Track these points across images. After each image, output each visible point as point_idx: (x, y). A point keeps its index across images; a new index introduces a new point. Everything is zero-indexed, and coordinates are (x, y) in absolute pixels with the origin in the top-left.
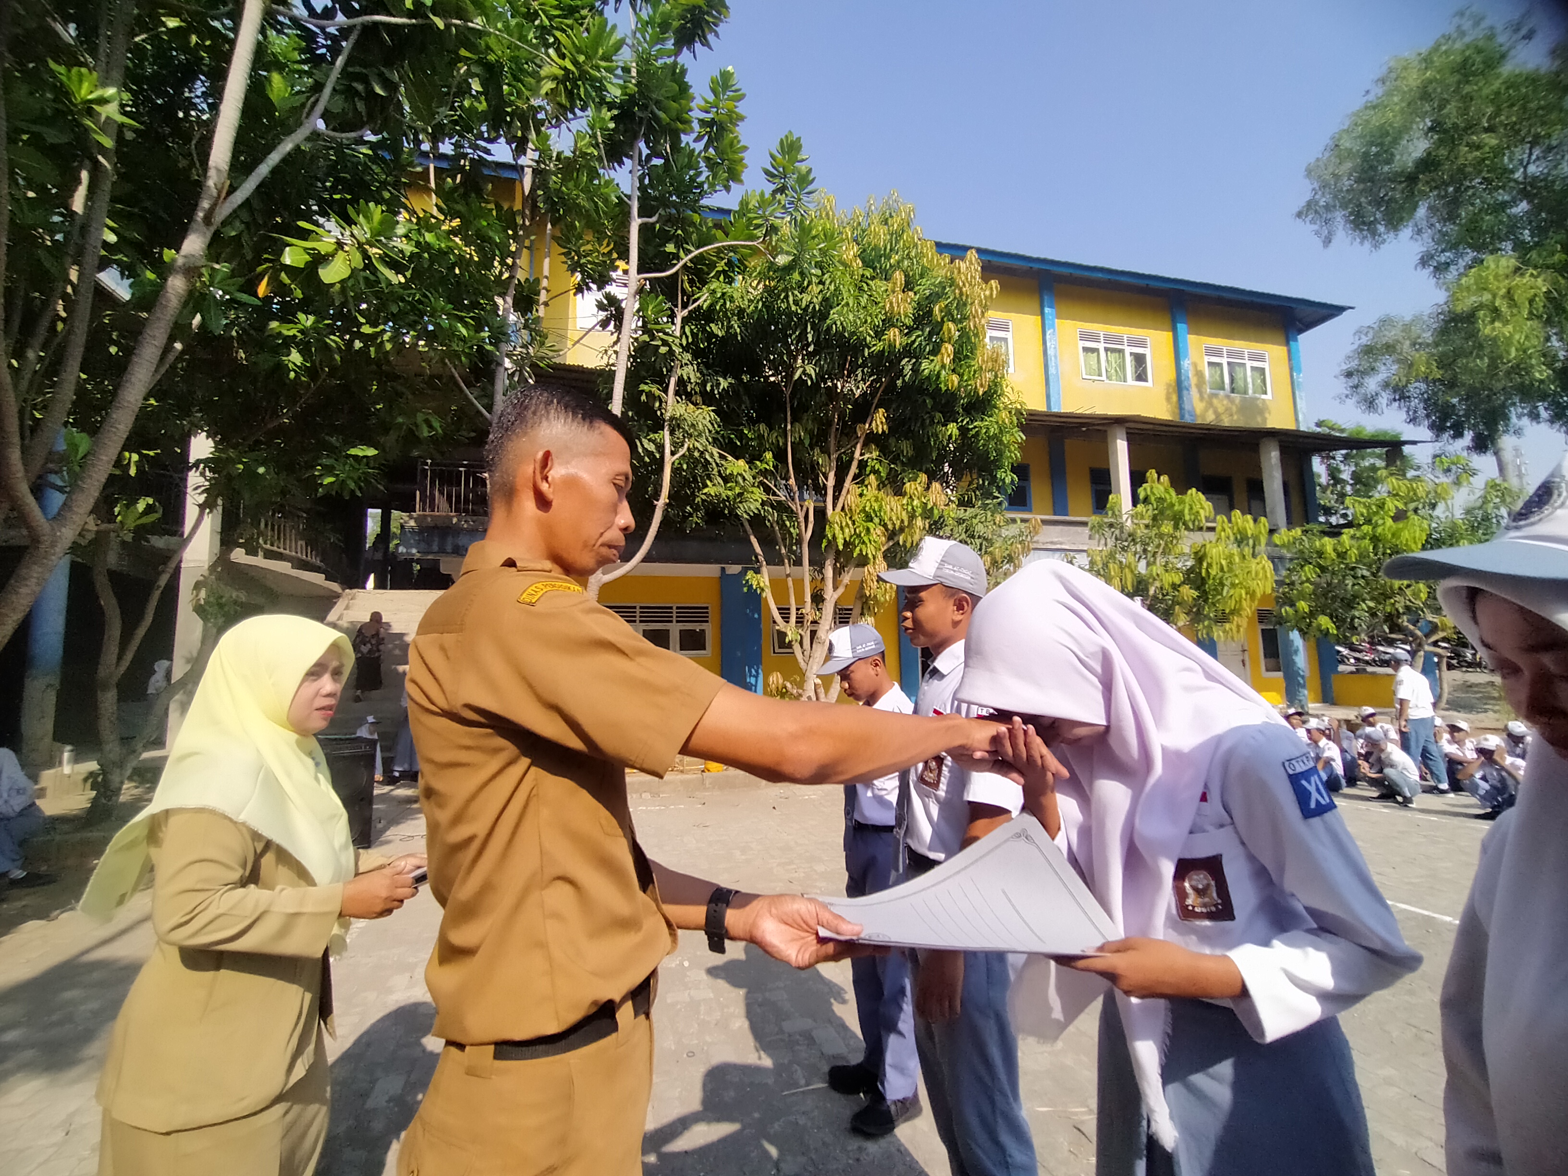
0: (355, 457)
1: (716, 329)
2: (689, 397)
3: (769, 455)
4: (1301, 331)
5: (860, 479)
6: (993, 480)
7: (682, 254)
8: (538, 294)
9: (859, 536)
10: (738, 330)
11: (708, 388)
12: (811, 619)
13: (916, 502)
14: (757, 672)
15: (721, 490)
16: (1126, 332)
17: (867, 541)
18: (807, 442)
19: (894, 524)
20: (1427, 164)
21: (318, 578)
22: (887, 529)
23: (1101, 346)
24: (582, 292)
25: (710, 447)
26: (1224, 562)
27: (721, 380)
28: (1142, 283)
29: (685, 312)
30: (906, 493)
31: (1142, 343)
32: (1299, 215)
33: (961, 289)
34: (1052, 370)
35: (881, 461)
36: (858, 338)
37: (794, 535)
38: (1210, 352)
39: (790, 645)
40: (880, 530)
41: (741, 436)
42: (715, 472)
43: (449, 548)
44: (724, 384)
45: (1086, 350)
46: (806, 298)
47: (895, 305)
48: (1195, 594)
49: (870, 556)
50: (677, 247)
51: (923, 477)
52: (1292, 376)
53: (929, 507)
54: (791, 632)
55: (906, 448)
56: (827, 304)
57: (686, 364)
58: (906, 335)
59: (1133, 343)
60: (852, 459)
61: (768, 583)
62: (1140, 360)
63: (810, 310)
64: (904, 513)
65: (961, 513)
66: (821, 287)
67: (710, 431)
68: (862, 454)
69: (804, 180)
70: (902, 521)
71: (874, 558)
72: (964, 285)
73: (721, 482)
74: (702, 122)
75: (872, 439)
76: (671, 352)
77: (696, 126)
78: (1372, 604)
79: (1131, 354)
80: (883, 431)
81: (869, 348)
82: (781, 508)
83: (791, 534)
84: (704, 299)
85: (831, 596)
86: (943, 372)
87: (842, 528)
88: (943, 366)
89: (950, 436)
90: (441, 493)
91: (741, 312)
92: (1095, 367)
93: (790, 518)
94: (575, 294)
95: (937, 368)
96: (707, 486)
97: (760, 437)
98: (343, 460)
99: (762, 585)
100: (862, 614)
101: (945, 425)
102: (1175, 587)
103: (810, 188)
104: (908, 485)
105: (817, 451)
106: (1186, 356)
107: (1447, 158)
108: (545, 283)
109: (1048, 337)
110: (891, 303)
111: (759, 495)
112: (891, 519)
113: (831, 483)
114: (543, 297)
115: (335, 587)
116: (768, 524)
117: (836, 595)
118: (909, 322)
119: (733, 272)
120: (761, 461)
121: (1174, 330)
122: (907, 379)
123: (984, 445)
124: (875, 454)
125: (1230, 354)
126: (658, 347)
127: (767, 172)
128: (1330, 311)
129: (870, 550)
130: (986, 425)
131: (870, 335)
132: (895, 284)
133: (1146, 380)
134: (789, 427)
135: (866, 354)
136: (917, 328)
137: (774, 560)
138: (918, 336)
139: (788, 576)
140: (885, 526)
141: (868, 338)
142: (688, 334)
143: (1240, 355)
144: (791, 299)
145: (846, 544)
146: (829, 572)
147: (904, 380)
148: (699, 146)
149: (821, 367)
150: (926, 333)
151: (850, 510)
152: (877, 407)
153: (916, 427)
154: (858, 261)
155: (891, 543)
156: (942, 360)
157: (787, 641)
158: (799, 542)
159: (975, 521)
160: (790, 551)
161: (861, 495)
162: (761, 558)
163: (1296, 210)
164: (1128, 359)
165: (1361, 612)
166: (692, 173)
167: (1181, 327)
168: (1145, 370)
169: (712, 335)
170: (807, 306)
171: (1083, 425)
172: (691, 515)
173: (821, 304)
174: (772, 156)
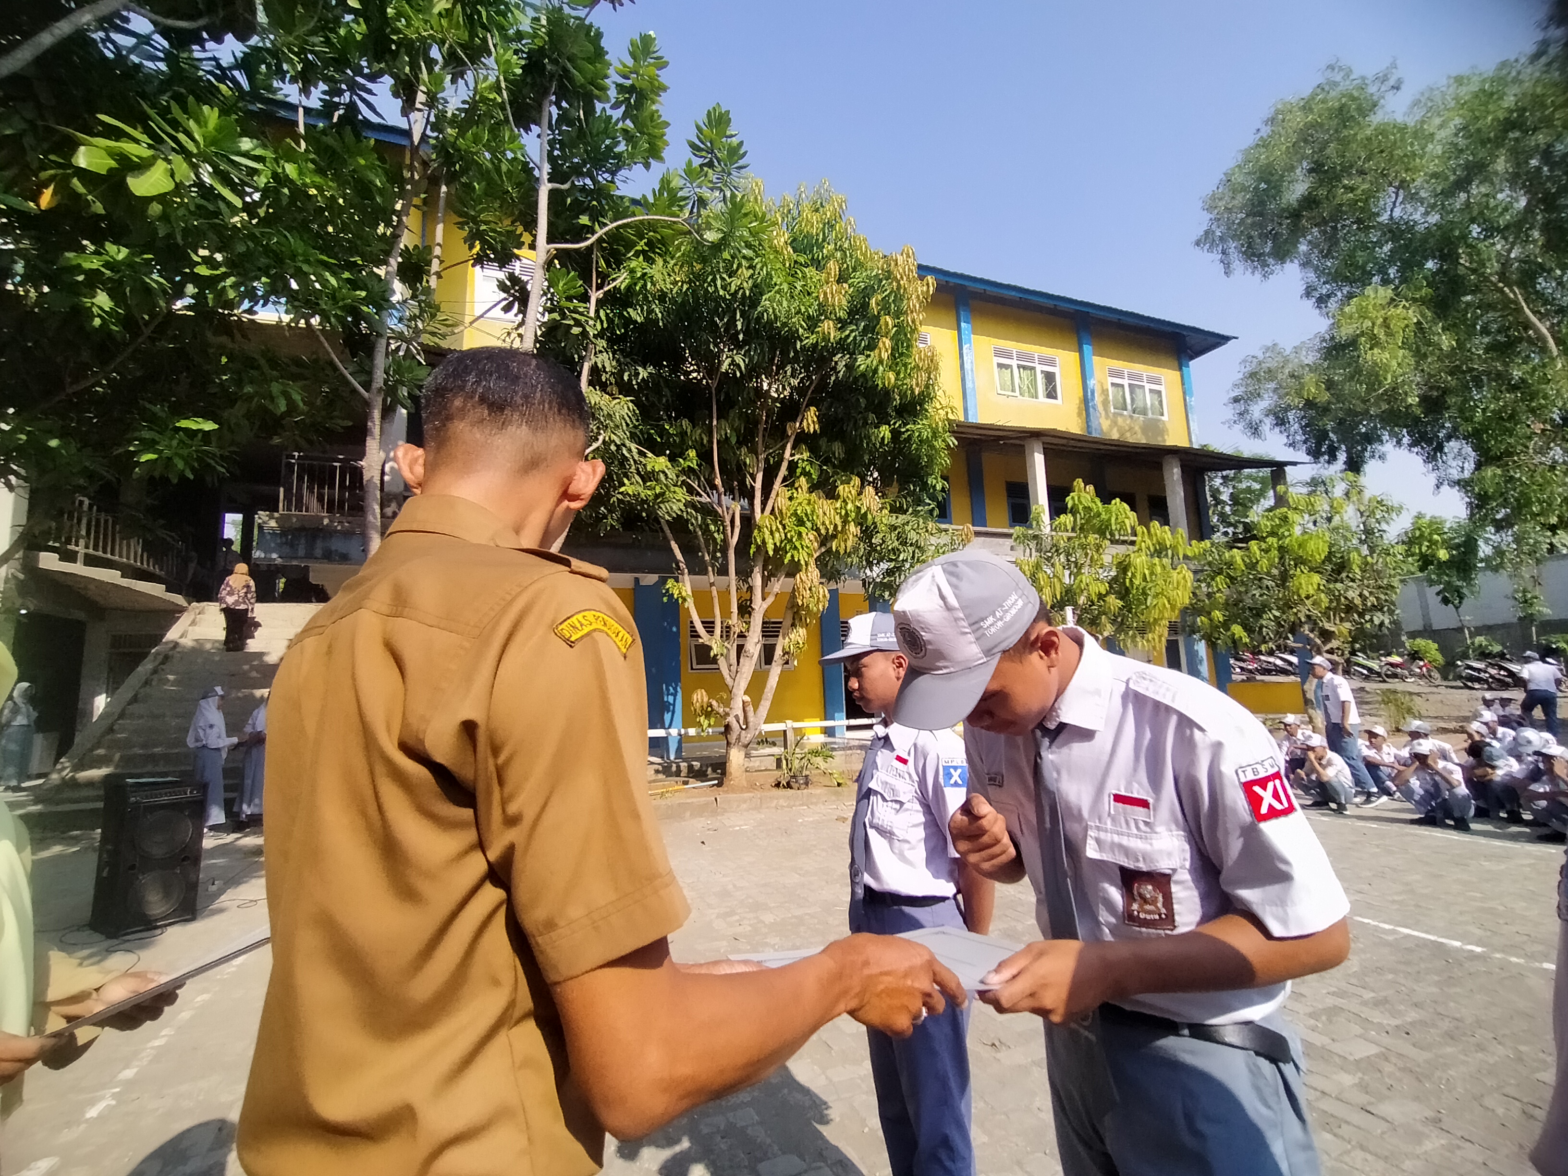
0: (186, 430)
1: (636, 315)
2: (604, 387)
3: (692, 453)
4: (1192, 358)
5: (790, 482)
6: (925, 486)
7: (597, 227)
8: (429, 263)
9: (790, 541)
10: (660, 315)
11: (626, 378)
12: (738, 631)
13: (850, 506)
14: (675, 689)
15: (640, 489)
16: (1037, 350)
17: (799, 547)
18: (734, 440)
19: (827, 529)
20: (1309, 202)
21: (156, 590)
22: (820, 535)
23: (1014, 363)
24: (482, 264)
25: (627, 442)
26: (1147, 572)
27: (640, 369)
28: (1050, 303)
29: (600, 294)
30: (839, 496)
31: (1051, 362)
32: (1198, 243)
33: (898, 282)
34: (969, 385)
35: (811, 463)
36: (790, 329)
37: (719, 541)
38: (1114, 373)
39: (714, 660)
40: (812, 535)
41: (662, 432)
42: (633, 469)
43: (318, 552)
44: (643, 373)
45: (1000, 366)
46: (735, 283)
47: (829, 296)
48: (1120, 603)
49: (803, 562)
50: (593, 219)
51: (856, 481)
52: (1185, 400)
53: (863, 511)
54: (716, 645)
55: (838, 449)
56: (758, 290)
57: (601, 352)
58: (840, 329)
59: (1043, 361)
60: (781, 460)
61: (690, 593)
62: (1050, 378)
63: (739, 296)
64: (837, 517)
65: (893, 520)
66: (751, 271)
67: (627, 425)
68: (792, 455)
69: (735, 153)
70: (836, 526)
71: (807, 564)
72: (902, 278)
73: (640, 481)
74: (621, 88)
75: (803, 438)
76: (584, 333)
77: (612, 93)
78: (1277, 614)
79: (1042, 372)
80: (815, 431)
81: (801, 341)
82: (707, 511)
83: (715, 539)
84: (621, 280)
85: (760, 606)
86: (881, 368)
87: (772, 533)
88: (881, 362)
89: (883, 438)
90: (311, 490)
91: (662, 297)
92: (1009, 383)
93: (715, 523)
94: (473, 266)
95: (875, 363)
96: (624, 485)
97: (683, 434)
98: (169, 433)
99: (684, 594)
100: (793, 625)
101: (877, 427)
102: (1101, 597)
103: (741, 163)
104: (841, 488)
105: (744, 450)
106: (1092, 375)
107: (1327, 198)
108: (437, 251)
109: (965, 351)
110: (825, 294)
111: (681, 494)
112: (823, 524)
113: (758, 485)
114: (435, 266)
115: (179, 599)
116: (691, 527)
117: (765, 605)
118: (842, 314)
119: (654, 253)
120: (684, 459)
121: (1081, 351)
122: (841, 374)
123: (916, 449)
124: (806, 455)
125: (1131, 376)
126: (570, 327)
127: (693, 146)
128: (1218, 340)
129: (802, 556)
130: (919, 428)
131: (802, 327)
132: (829, 274)
133: (1055, 398)
134: (715, 423)
135: (798, 347)
136: (851, 323)
137: (697, 568)
138: (852, 331)
139: (712, 584)
140: (818, 530)
141: (801, 330)
142: (604, 318)
143: (1139, 378)
144: (719, 282)
145: (776, 549)
146: (757, 579)
147: (837, 378)
148: (617, 114)
149: (751, 359)
150: (861, 327)
151: (781, 512)
152: (808, 406)
153: (849, 427)
154: (789, 249)
155: (823, 550)
156: (880, 354)
157: (712, 654)
158: (724, 550)
159: (907, 528)
160: (714, 558)
161: (791, 499)
162: (682, 565)
163: (1195, 238)
164: (1040, 379)
165: (1267, 621)
166: (608, 142)
167: (1087, 348)
168: (1055, 389)
169: (630, 320)
170: (736, 292)
171: (1000, 438)
172: (605, 517)
173: (751, 290)
174: (698, 128)
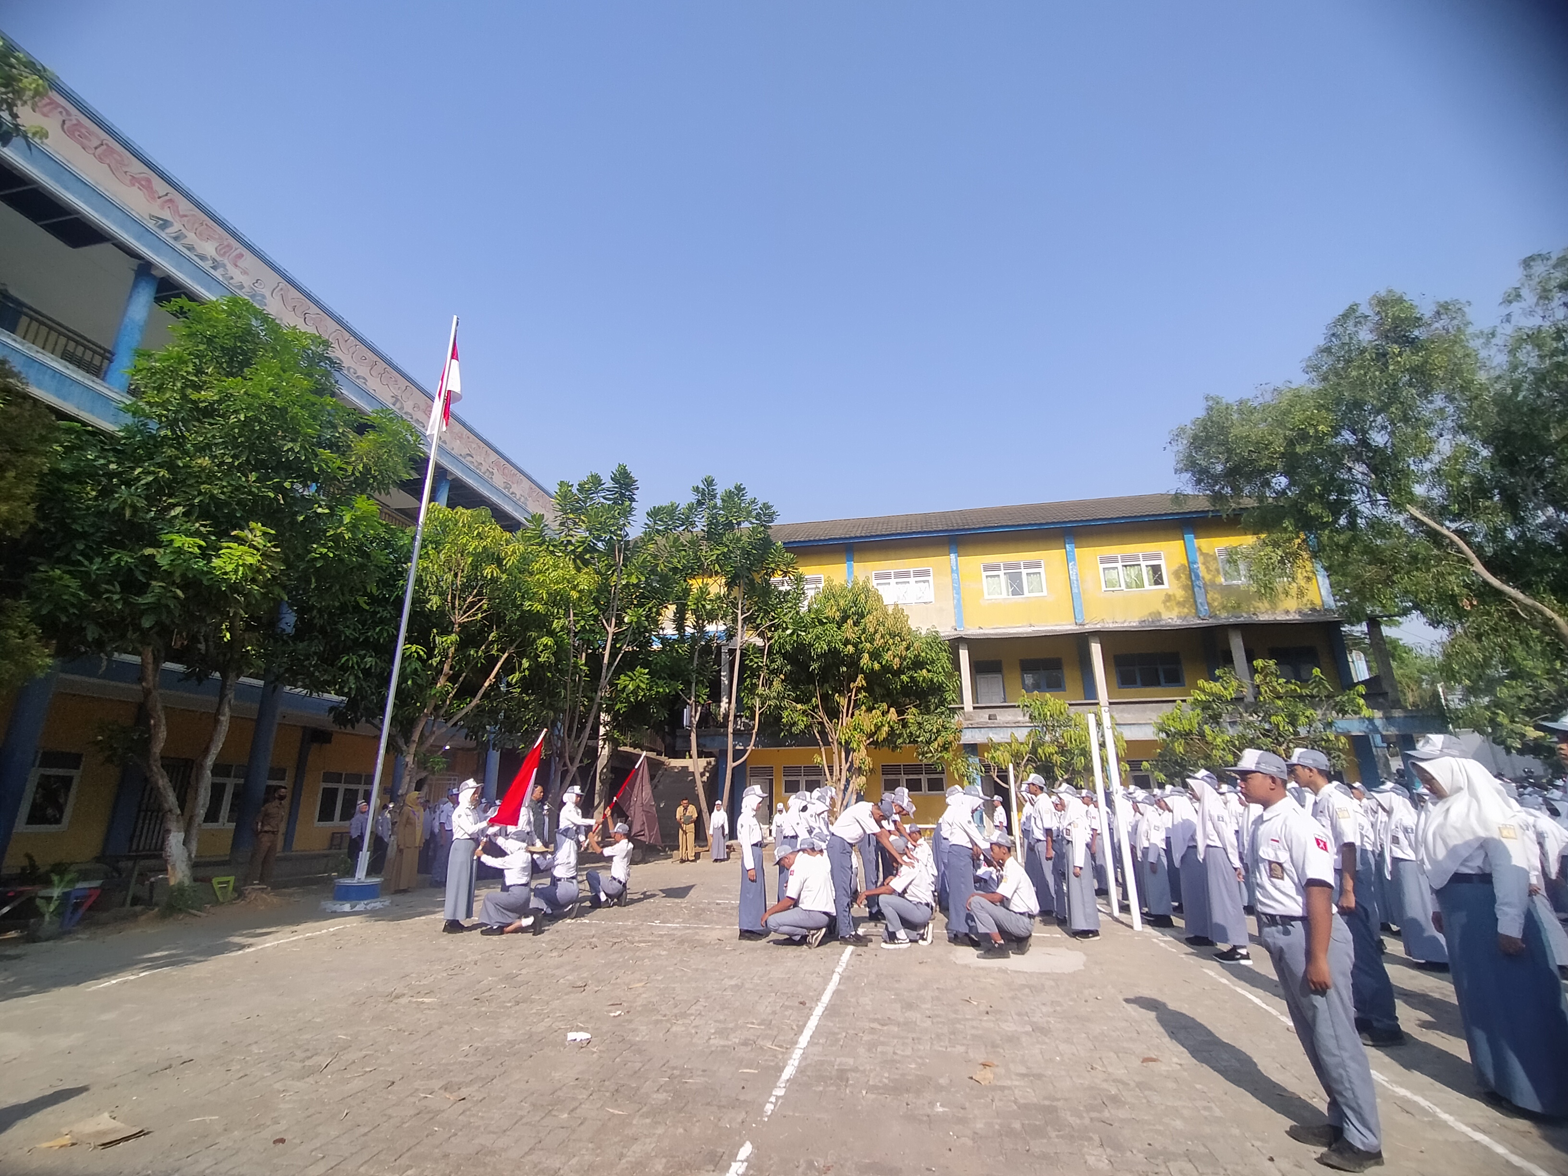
5: (858, 707)
16: (1141, 550)
17: (853, 741)
31: (1157, 557)
34: (1075, 590)
45: (1104, 570)
49: (856, 748)
51: (884, 706)
53: (887, 721)
59: (1146, 558)
62: (1156, 569)
64: (872, 725)
70: (872, 729)
79: (1147, 566)
87: (844, 734)
92: (1115, 580)
105: (837, 695)
109: (1070, 567)
129: (854, 745)
133: (1162, 584)
155: (871, 740)
164: (1144, 570)
167: (1190, 536)
168: (1161, 577)
